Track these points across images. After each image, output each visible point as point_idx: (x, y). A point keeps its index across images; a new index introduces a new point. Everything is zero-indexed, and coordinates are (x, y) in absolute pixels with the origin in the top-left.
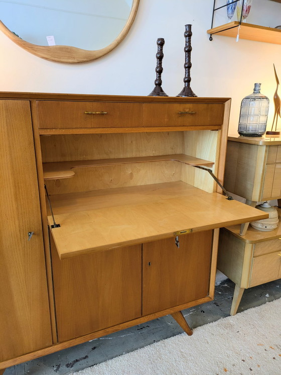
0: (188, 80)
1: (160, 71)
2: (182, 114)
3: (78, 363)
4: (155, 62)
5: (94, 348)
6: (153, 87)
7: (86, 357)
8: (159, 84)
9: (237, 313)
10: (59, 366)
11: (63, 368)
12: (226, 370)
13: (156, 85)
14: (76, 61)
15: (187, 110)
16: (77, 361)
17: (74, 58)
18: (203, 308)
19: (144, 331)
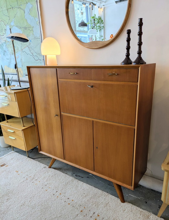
0: (140, 53)
1: (128, 48)
3: (79, 177)
5: (87, 177)
6: (124, 57)
7: (83, 177)
10: (74, 173)
11: (74, 175)
13: (126, 56)
14: (98, 47)
16: (79, 176)
18: (150, 202)
19: (109, 186)
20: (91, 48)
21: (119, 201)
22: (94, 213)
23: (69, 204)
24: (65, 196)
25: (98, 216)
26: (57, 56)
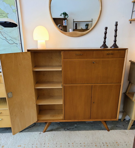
0: (115, 41)
1: (105, 38)
2: (108, 54)
4: (104, 35)
5: (76, 127)
7: (73, 129)
8: (105, 42)
9: (130, 129)
12: (117, 143)
13: (104, 43)
14: (78, 36)
15: (110, 53)
16: (70, 129)
17: (77, 35)
18: (118, 125)
19: (93, 127)
20: (72, 36)
21: (106, 131)
22: (103, 143)
23: (85, 146)
24: (77, 144)
25: (106, 143)
26: (46, 41)
